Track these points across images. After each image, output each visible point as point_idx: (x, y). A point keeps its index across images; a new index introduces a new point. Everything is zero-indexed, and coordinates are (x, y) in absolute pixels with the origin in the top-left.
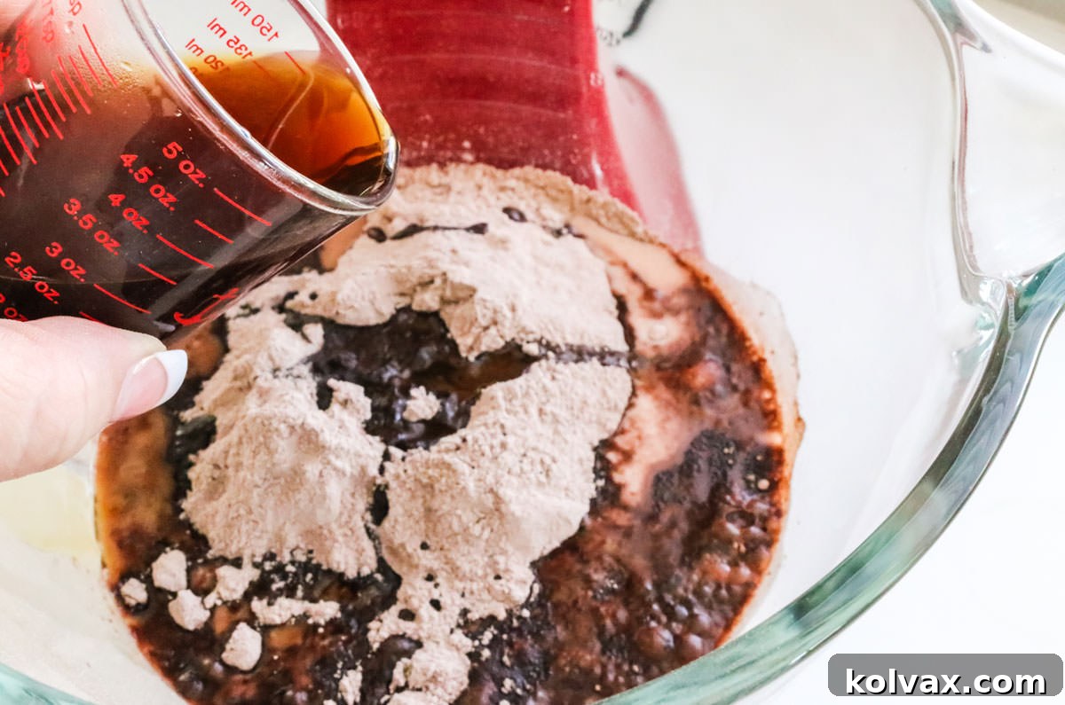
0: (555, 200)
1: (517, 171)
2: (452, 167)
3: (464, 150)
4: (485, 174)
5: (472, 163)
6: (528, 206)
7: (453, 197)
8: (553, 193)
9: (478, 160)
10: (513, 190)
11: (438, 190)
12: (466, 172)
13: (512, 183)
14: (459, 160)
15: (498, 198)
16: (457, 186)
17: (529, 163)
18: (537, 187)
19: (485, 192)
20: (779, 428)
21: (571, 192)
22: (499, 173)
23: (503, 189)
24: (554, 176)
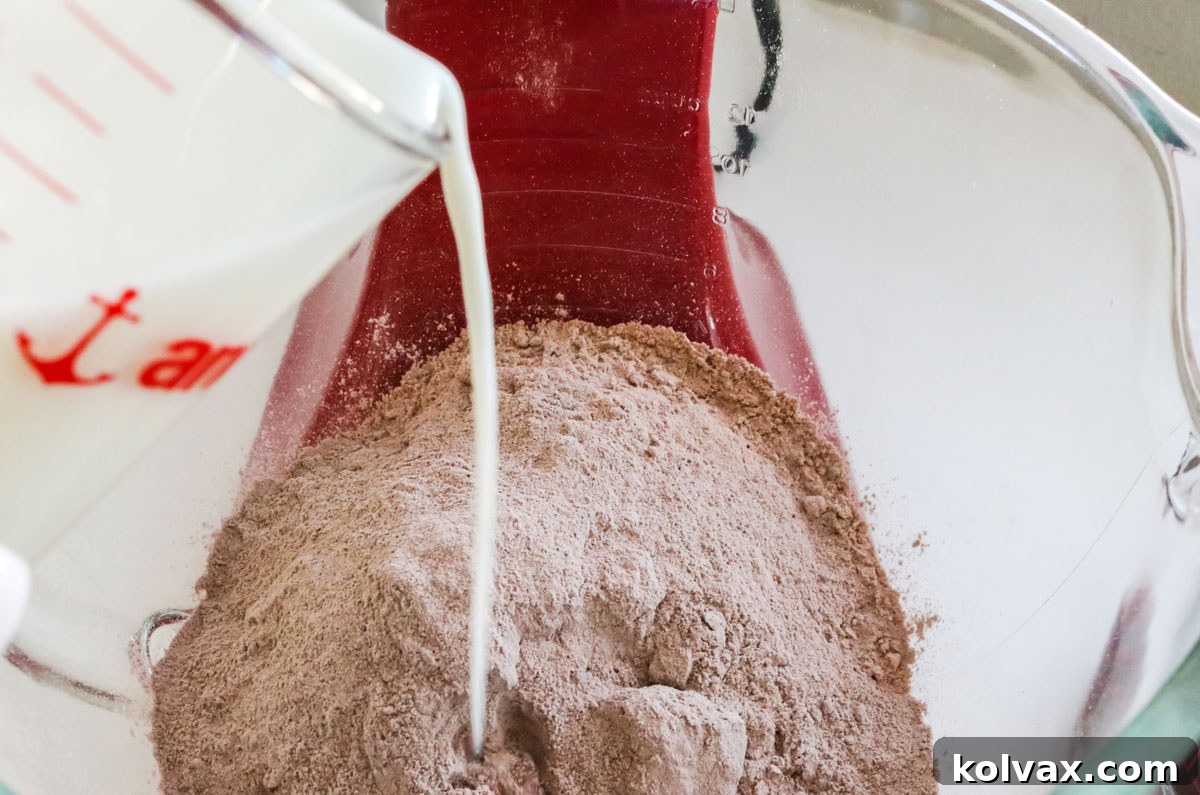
0: (667, 361)
1: (621, 327)
2: (541, 325)
3: (557, 303)
4: (582, 331)
5: (566, 320)
6: (638, 368)
7: (547, 359)
8: (667, 352)
9: (573, 315)
10: (617, 349)
11: (526, 352)
12: (559, 329)
13: (617, 341)
14: (551, 316)
15: (600, 360)
16: (551, 345)
17: (636, 318)
18: (646, 345)
19: (584, 352)
21: (687, 351)
22: (600, 330)
23: (605, 349)
24: (669, 333)
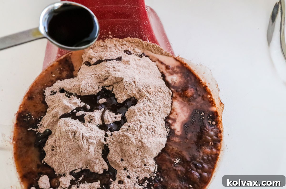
0: (138, 46)
1: (126, 39)
2: (106, 40)
3: (109, 34)
4: (116, 41)
5: (112, 38)
6: (131, 49)
7: (109, 50)
8: (137, 44)
9: (114, 37)
10: (125, 45)
11: (103, 48)
12: (111, 41)
13: (125, 43)
14: (108, 38)
15: (122, 48)
16: (109, 46)
17: (129, 36)
18: (132, 43)
19: (117, 46)
20: (214, 106)
21: (142, 43)
22: (120, 40)
23: (122, 45)
24: (137, 39)
